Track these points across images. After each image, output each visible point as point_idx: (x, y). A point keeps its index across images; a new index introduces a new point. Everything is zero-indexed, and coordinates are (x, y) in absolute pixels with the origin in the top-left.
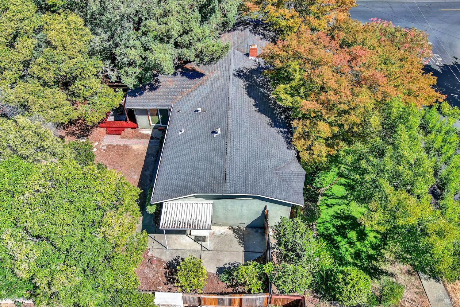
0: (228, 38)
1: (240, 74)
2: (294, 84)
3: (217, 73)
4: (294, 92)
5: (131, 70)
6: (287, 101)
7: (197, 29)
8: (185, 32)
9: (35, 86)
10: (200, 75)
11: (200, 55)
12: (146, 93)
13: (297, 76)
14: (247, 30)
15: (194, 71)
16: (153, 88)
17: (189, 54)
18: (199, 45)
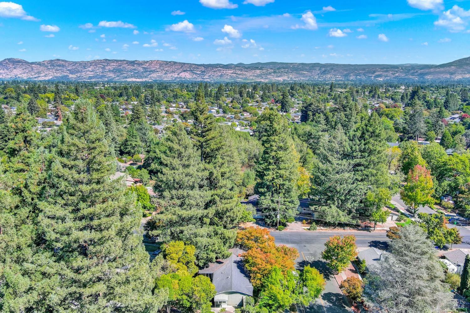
0: (231, 251)
1: (235, 262)
2: (250, 263)
3: (228, 262)
4: (250, 266)
5: (202, 261)
6: (249, 268)
7: (223, 248)
8: (219, 249)
9: (181, 264)
10: (222, 263)
11: (223, 256)
12: (205, 269)
13: (251, 261)
14: (238, 248)
15: (219, 261)
16: (207, 267)
17: (220, 255)
18: (223, 253)
